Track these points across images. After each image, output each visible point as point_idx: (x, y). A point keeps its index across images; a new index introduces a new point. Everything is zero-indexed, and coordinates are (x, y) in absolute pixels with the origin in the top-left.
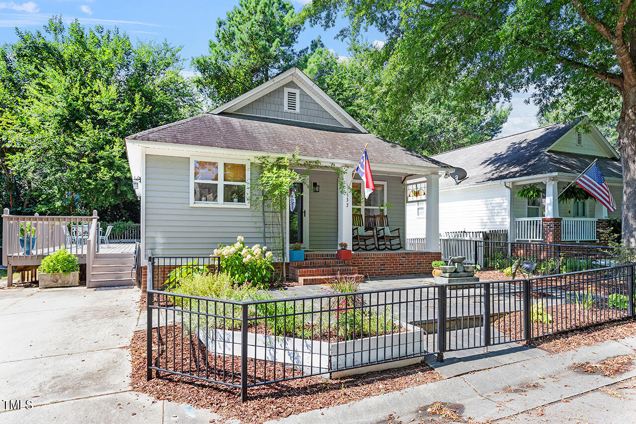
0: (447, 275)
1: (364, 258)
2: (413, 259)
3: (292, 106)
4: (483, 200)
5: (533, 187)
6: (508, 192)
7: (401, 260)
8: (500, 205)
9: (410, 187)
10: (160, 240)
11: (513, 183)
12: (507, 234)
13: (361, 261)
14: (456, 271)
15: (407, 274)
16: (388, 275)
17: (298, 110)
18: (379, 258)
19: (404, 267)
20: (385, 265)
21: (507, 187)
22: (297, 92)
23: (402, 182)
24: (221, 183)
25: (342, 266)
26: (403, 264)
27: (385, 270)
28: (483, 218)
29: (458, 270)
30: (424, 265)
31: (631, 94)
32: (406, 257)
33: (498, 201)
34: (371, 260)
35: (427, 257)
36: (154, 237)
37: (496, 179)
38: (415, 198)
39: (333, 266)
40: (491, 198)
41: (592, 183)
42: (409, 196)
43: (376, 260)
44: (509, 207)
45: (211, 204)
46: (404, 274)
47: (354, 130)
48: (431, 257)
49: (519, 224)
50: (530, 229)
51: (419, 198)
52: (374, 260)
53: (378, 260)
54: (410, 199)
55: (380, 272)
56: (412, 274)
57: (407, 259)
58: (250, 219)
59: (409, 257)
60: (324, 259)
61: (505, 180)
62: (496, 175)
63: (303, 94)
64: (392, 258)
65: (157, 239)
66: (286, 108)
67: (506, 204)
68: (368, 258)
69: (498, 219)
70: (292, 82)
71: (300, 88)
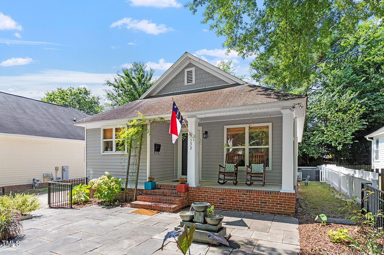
1: (204, 192)
2: (256, 197)
3: (190, 80)
7: (241, 196)
13: (201, 193)
15: (248, 211)
16: (227, 209)
17: (194, 82)
18: (218, 193)
19: (245, 203)
20: (224, 199)
22: (193, 69)
24: (114, 140)
26: (244, 201)
27: (224, 204)
30: (271, 205)
32: (247, 195)
34: (211, 194)
35: (274, 196)
43: (215, 194)
45: (110, 153)
46: (244, 210)
48: (280, 197)
52: (213, 194)
53: (217, 195)
55: (219, 206)
56: (255, 211)
57: (248, 197)
59: (251, 195)
60: (172, 189)
63: (197, 69)
64: (231, 193)
66: (186, 83)
68: (208, 192)
70: (190, 63)
71: (195, 66)
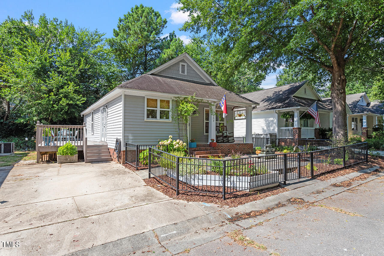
0: (265, 153)
1: (221, 146)
3: (183, 71)
4: (264, 119)
5: (288, 113)
6: (276, 115)
7: (236, 147)
8: (272, 121)
9: (236, 112)
10: (131, 138)
11: (279, 111)
12: (276, 135)
13: (219, 147)
14: (268, 151)
17: (186, 74)
18: (227, 146)
21: (276, 113)
22: (186, 64)
23: (232, 110)
24: (159, 110)
25: (213, 150)
26: (237, 149)
27: (230, 152)
28: (264, 127)
29: (269, 151)
30: (246, 150)
31: (336, 75)
32: (238, 146)
33: (272, 120)
35: (247, 146)
36: (128, 136)
37: (271, 109)
38: (239, 118)
39: (209, 150)
40: (268, 118)
41: (313, 111)
42: (236, 117)
44: (277, 122)
45: (154, 120)
47: (211, 84)
49: (281, 130)
50: (287, 133)
51: (241, 118)
52: (225, 147)
54: (236, 118)
55: (227, 153)
58: (173, 127)
59: (240, 146)
60: (204, 147)
61: (275, 110)
62: (270, 107)
63: (188, 65)
64: (232, 146)
65: (129, 137)
66: (180, 72)
67: (275, 121)
68: (223, 146)
69: (272, 128)
70: (183, 60)
71: (186, 63)
